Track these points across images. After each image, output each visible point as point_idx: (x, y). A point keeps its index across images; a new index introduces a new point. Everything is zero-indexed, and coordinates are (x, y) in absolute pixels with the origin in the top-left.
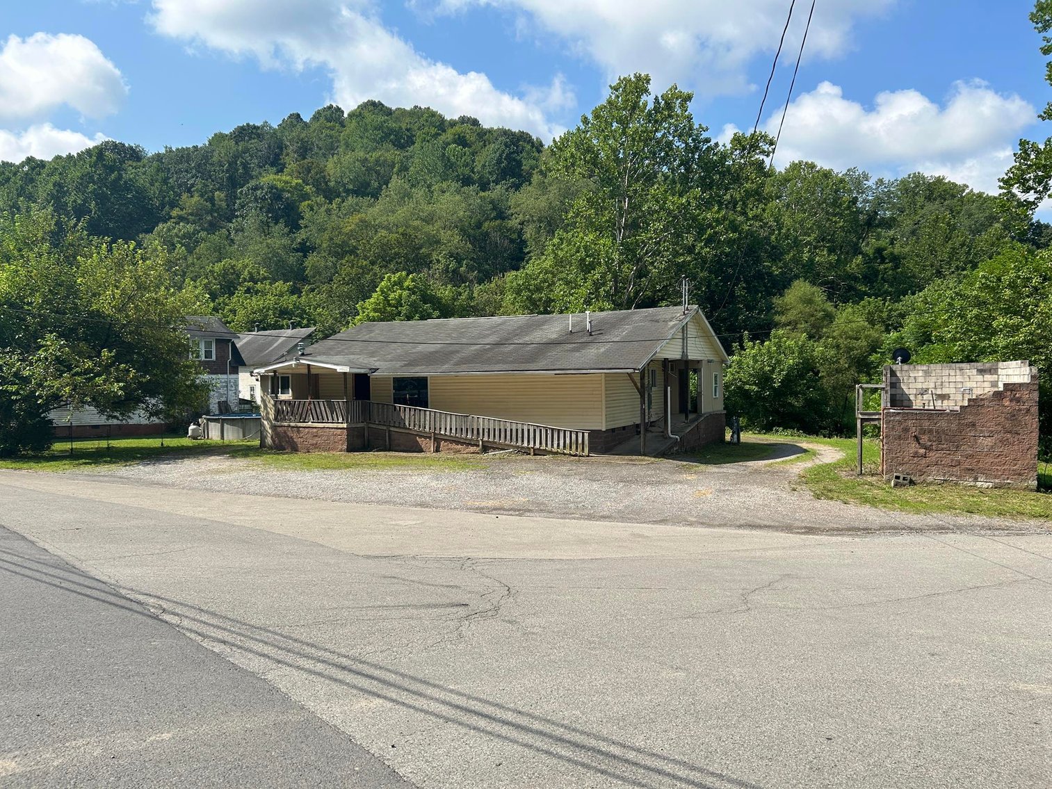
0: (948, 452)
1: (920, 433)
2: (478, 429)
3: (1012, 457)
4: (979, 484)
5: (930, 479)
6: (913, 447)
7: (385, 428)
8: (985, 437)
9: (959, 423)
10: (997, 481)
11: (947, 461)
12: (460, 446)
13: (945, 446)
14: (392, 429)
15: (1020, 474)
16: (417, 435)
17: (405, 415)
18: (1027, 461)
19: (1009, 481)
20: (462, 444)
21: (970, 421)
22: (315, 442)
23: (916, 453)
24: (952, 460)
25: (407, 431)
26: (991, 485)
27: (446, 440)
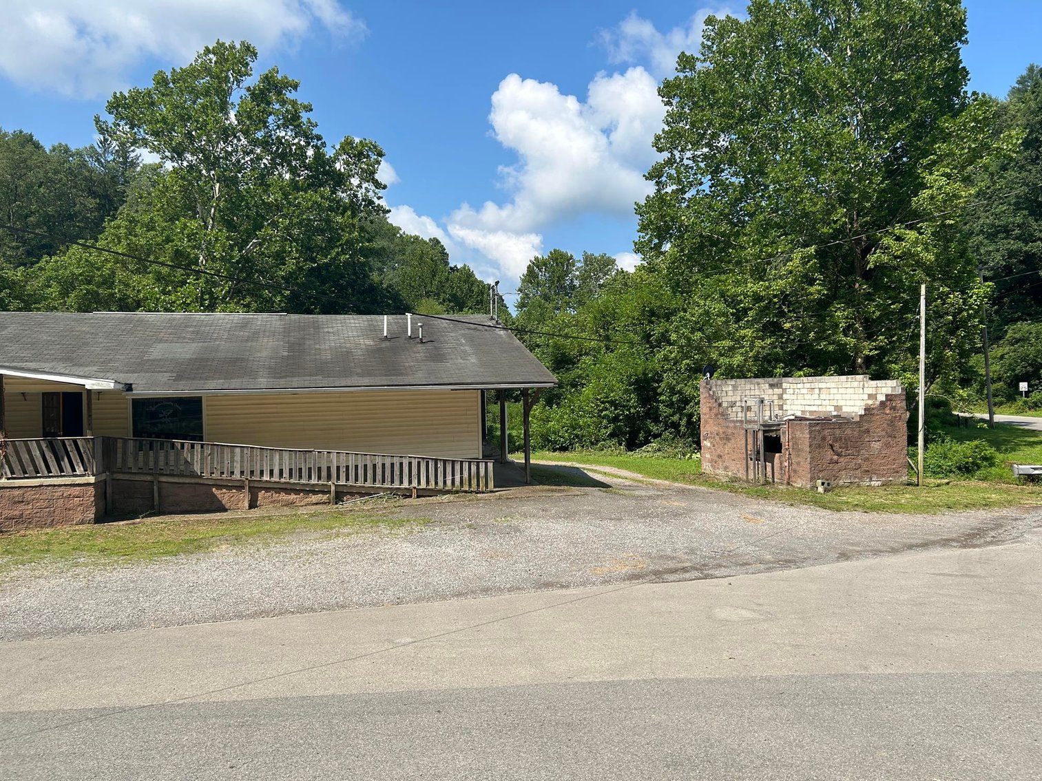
0: (853, 457)
1: (833, 441)
2: (329, 468)
3: (892, 457)
4: (873, 483)
5: (841, 482)
6: (829, 455)
7: (149, 478)
8: (875, 441)
9: (860, 430)
10: (884, 479)
11: (852, 465)
12: (293, 496)
13: (850, 451)
14: (163, 479)
15: (897, 472)
16: (213, 485)
17: (192, 455)
18: (901, 461)
19: (891, 479)
20: (297, 492)
21: (866, 428)
22: (17, 513)
23: (832, 459)
24: (856, 464)
25: (193, 481)
26: (880, 483)
27: (267, 489)
